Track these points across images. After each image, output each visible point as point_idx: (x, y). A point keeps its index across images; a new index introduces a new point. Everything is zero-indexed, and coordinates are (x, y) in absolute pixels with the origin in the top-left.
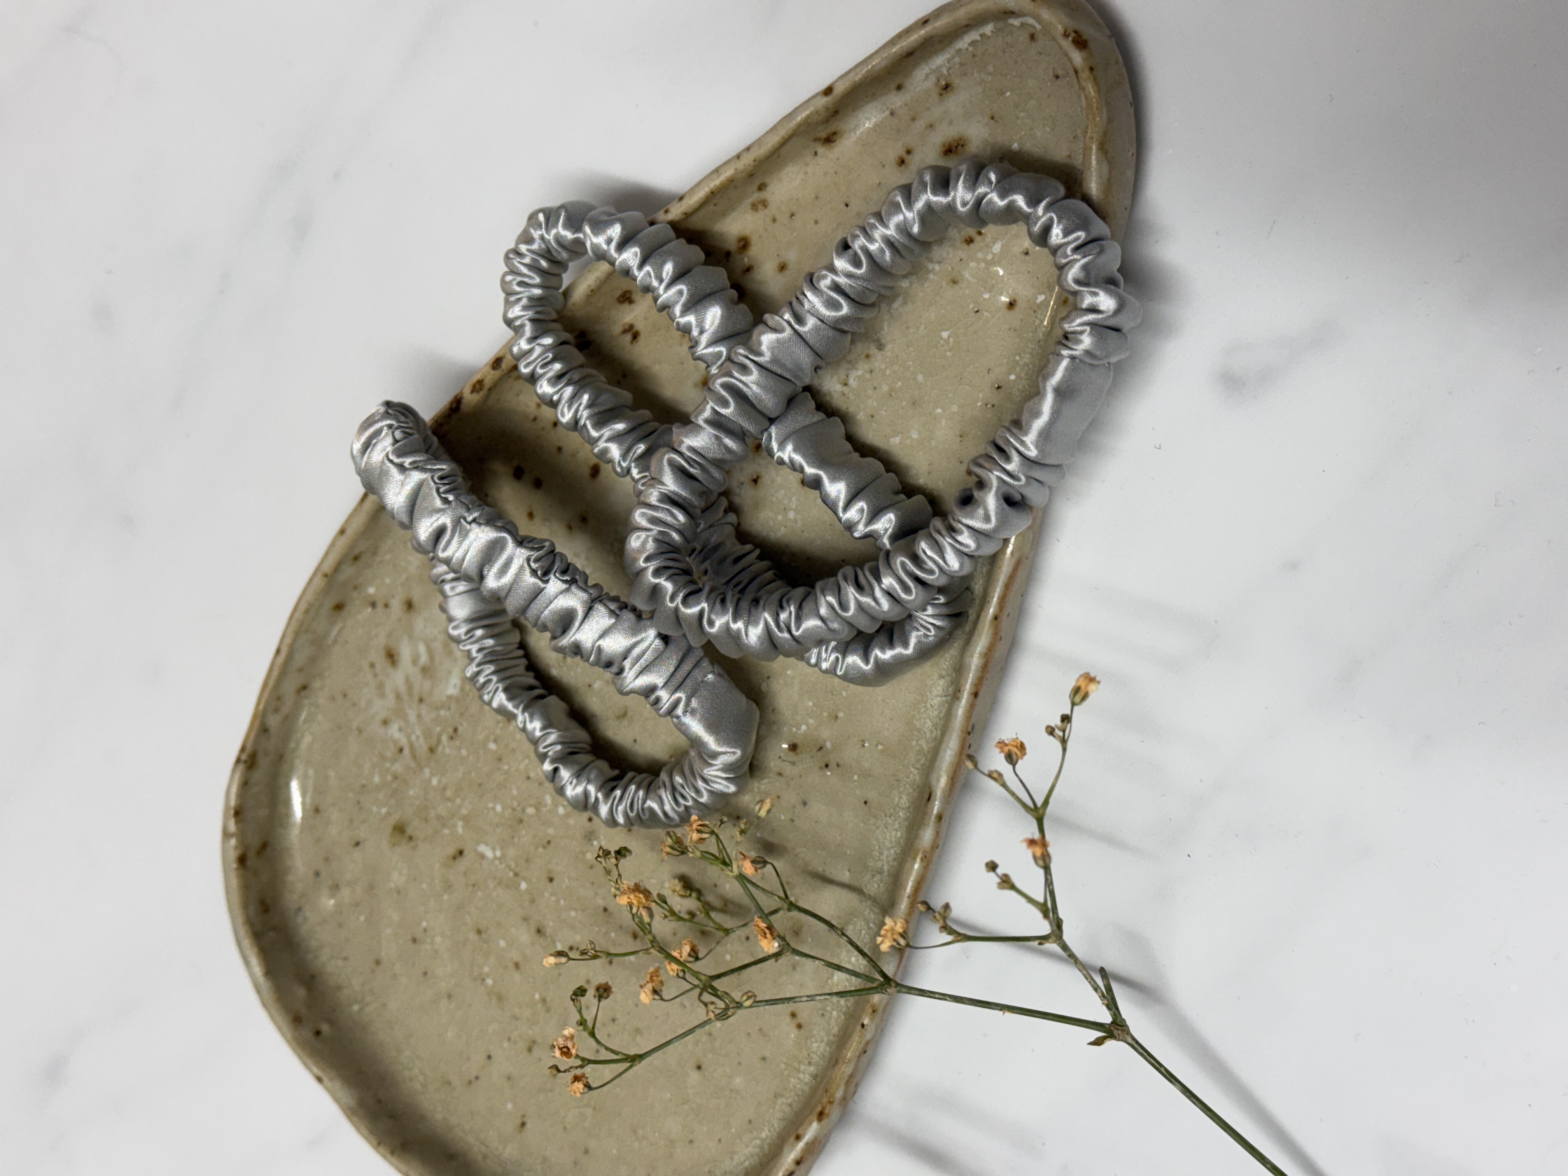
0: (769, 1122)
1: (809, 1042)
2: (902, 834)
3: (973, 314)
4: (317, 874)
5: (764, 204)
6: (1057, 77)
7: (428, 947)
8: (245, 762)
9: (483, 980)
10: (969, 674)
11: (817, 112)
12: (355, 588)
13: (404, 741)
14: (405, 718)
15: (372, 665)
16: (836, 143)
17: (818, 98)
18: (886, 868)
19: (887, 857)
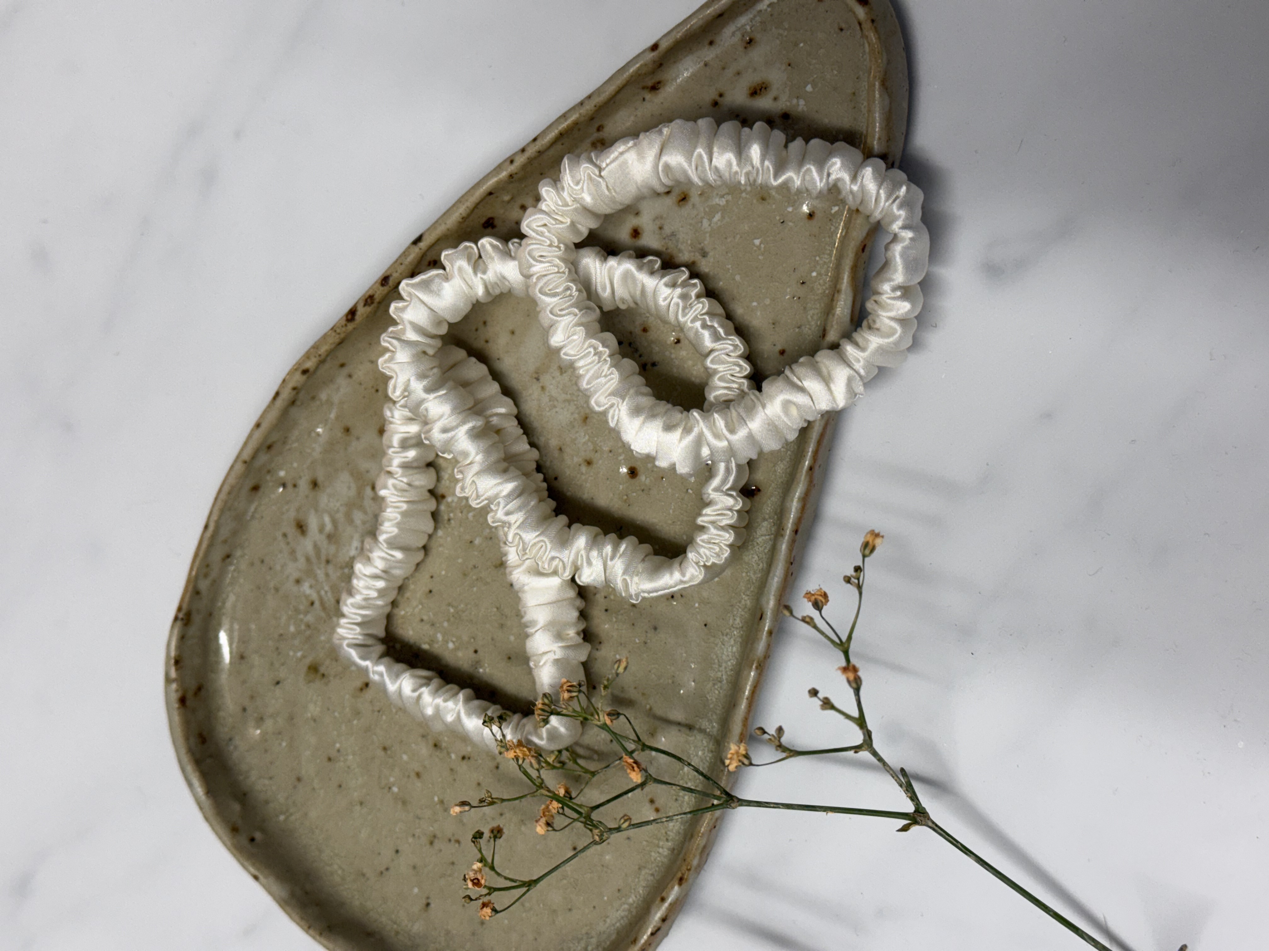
0: (634, 889)
2: (738, 648)
3: (779, 224)
4: (244, 710)
5: (602, 142)
6: (841, 30)
7: (342, 764)
8: (182, 619)
9: (390, 788)
10: (790, 514)
11: (645, 64)
12: (269, 472)
13: (314, 596)
14: (315, 577)
15: (285, 535)
16: (660, 91)
17: (646, 53)
18: (725, 677)
19: (726, 668)
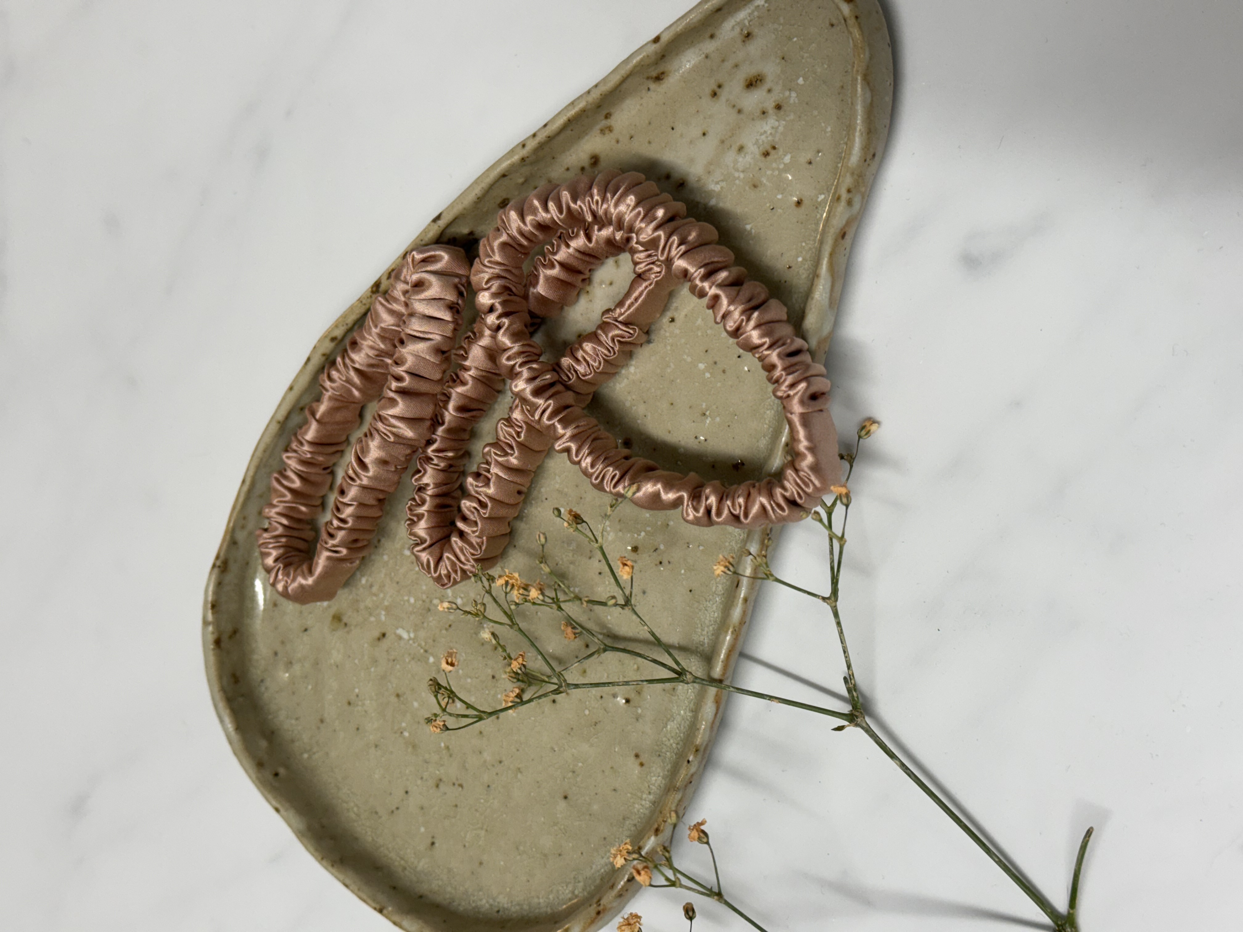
0: (619, 838)
1: (649, 777)
2: (718, 614)
3: (770, 211)
4: (276, 654)
5: (610, 129)
6: (832, 25)
7: (360, 708)
8: (219, 567)
9: (402, 733)
11: (648, 56)
16: (664, 81)
17: (649, 45)
18: (706, 641)
19: (707, 633)
